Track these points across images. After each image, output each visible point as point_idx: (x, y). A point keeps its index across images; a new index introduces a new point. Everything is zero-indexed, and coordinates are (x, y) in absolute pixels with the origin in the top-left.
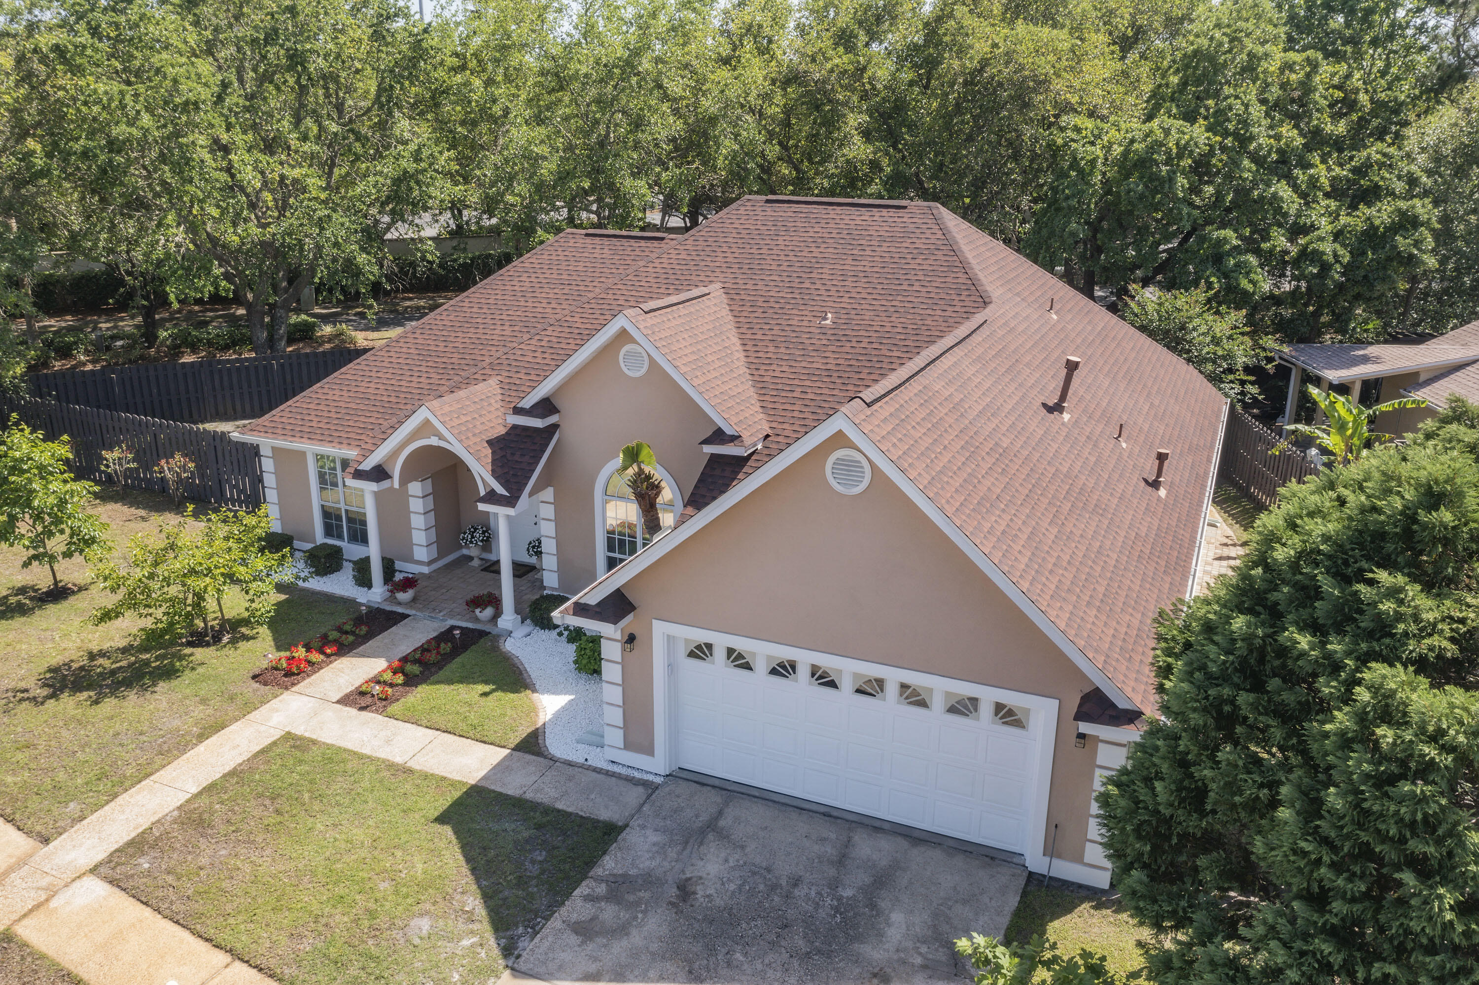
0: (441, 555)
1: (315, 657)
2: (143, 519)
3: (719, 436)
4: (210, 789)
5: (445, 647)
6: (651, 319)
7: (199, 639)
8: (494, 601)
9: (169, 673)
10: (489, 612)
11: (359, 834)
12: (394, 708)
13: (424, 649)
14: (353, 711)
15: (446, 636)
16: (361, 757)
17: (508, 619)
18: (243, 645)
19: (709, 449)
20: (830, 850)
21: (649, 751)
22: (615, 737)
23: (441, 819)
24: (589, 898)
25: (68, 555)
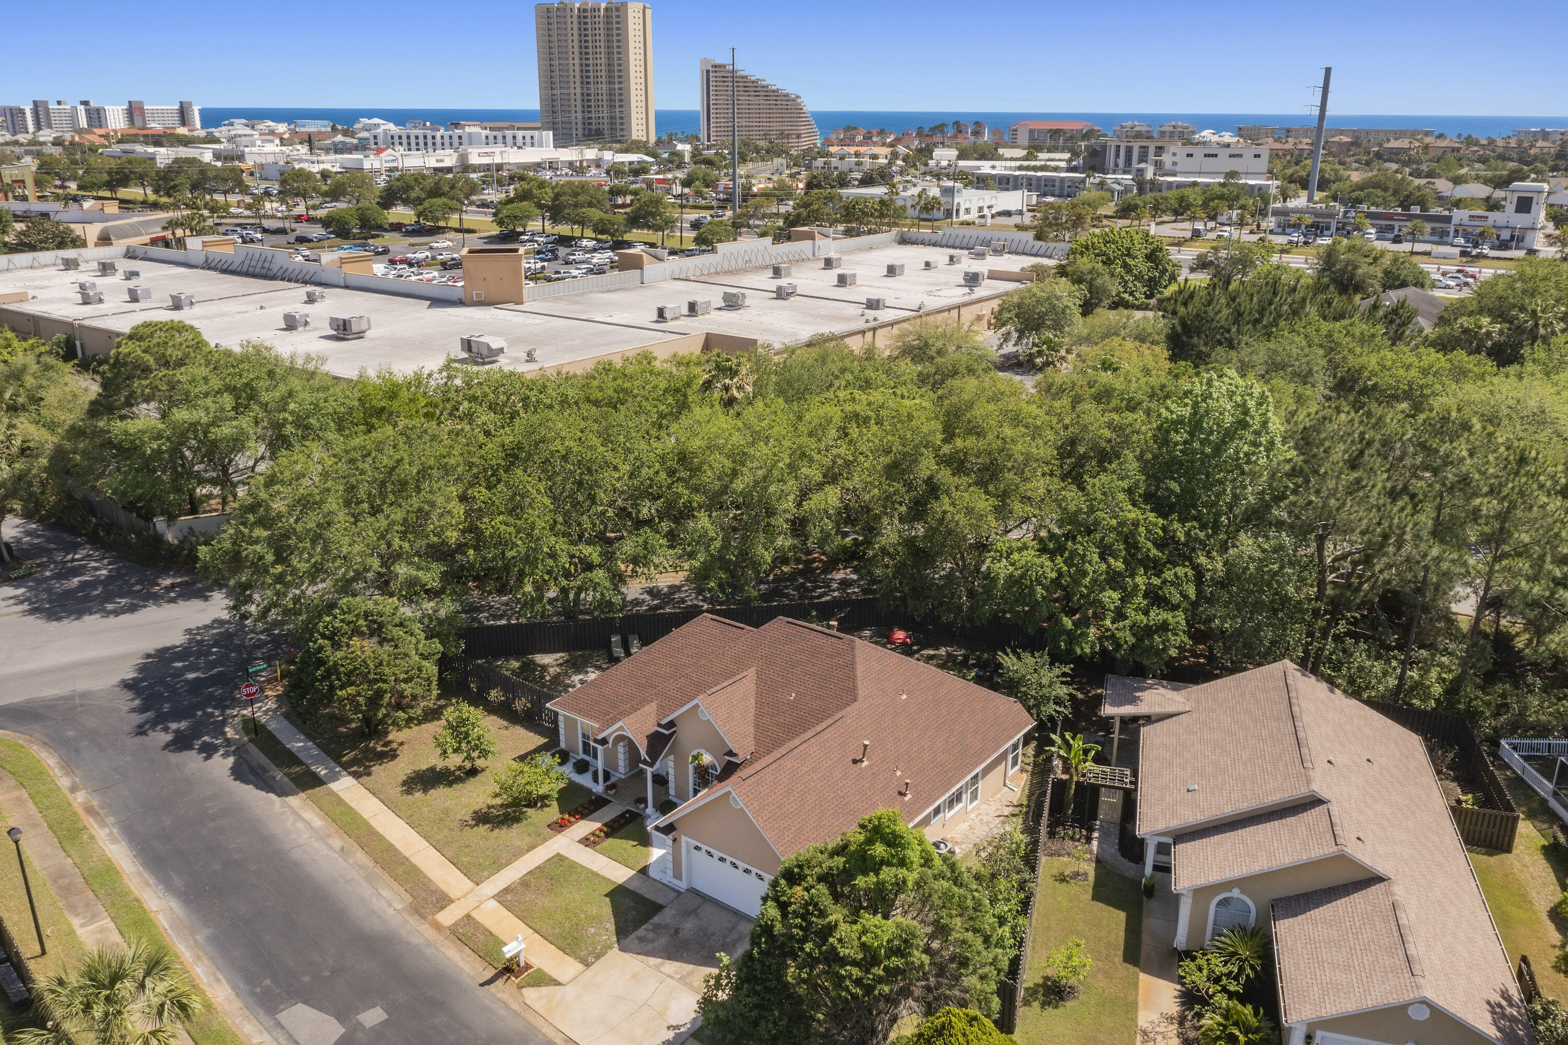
0: (631, 770)
1: (572, 819)
2: (507, 728)
3: (730, 753)
4: (530, 873)
5: (622, 821)
6: (710, 699)
7: (531, 804)
8: (644, 800)
9: (517, 820)
10: (643, 805)
11: (577, 897)
12: (598, 847)
13: (613, 821)
14: (582, 846)
15: (622, 816)
16: (582, 867)
17: (650, 810)
18: (546, 809)
19: (727, 758)
20: (730, 925)
21: (681, 879)
22: (670, 873)
23: (606, 895)
24: (646, 930)
25: (479, 757)
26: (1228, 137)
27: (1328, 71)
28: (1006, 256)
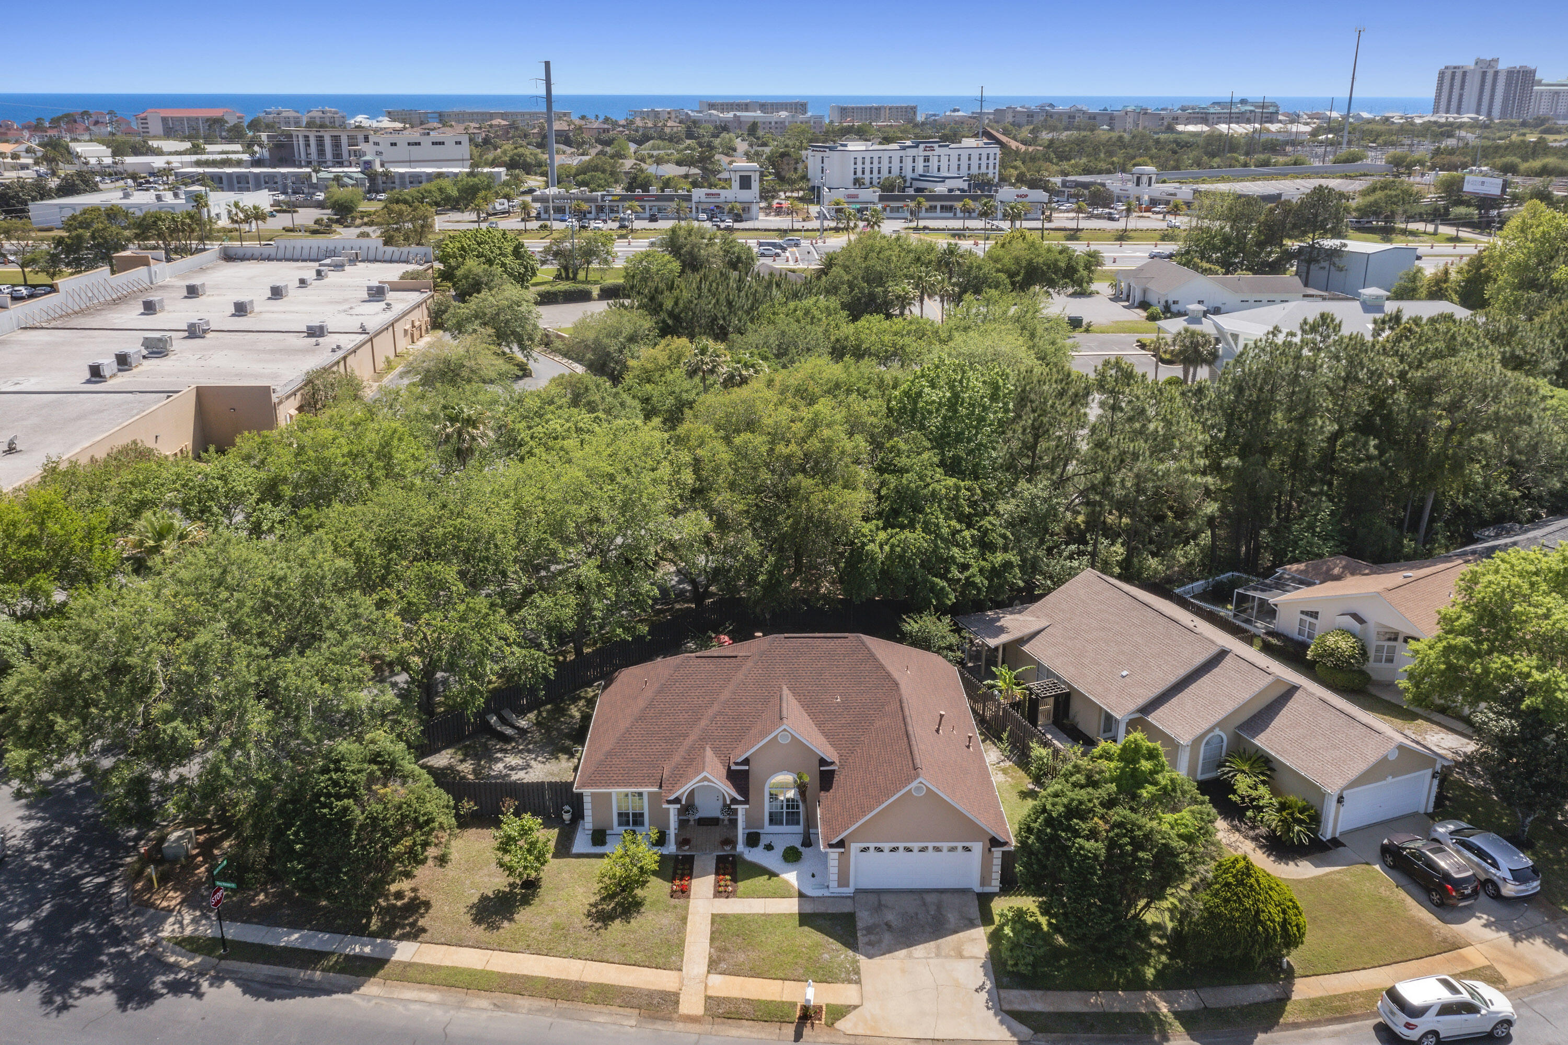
1: (686, 882)
3: (823, 763)
4: (713, 939)
5: (728, 865)
7: (634, 885)
8: (729, 841)
9: (637, 904)
10: (729, 846)
11: (779, 938)
12: (736, 894)
13: (719, 868)
14: (722, 900)
15: (722, 861)
16: (748, 915)
17: (741, 847)
19: (823, 769)
21: (847, 886)
22: (834, 884)
23: (801, 925)
24: (864, 935)
26: (386, 123)
27: (547, 64)
28: (361, 265)
